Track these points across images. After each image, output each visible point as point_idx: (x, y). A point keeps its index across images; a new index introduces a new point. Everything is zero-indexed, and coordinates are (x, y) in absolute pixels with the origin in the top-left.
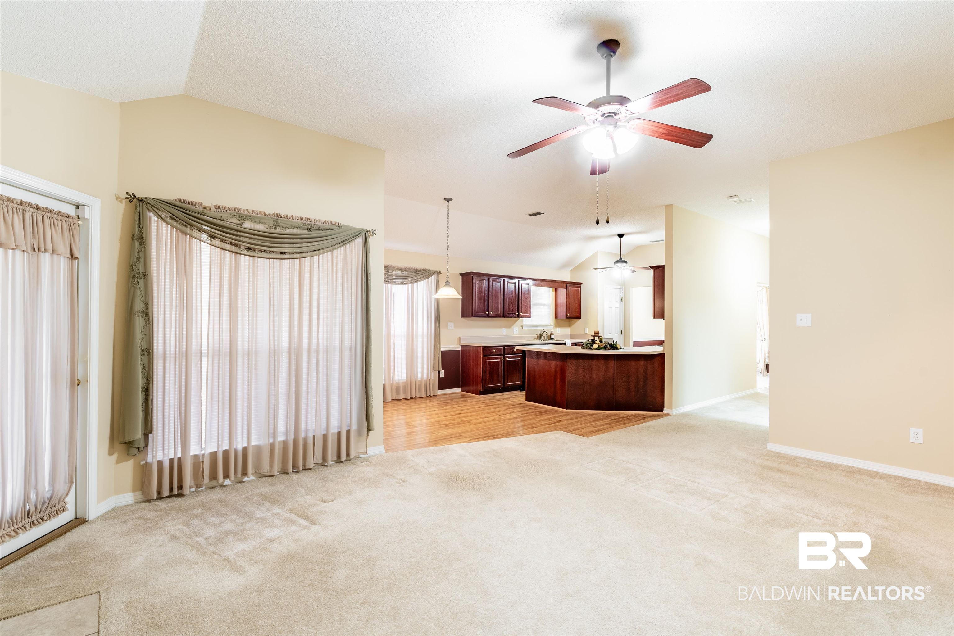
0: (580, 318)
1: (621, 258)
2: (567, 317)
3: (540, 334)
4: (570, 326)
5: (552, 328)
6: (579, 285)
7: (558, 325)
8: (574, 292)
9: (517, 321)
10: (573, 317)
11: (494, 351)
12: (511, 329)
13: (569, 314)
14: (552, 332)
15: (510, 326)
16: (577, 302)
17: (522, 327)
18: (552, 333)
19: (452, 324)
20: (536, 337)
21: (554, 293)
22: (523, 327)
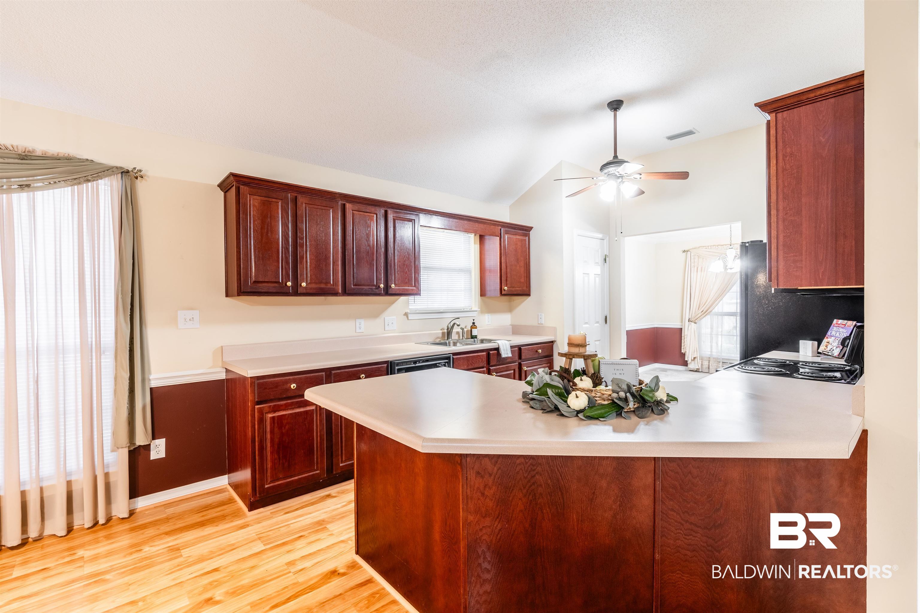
0: (528, 295)
1: (616, 157)
2: (503, 292)
3: (448, 329)
4: (510, 310)
5: (474, 314)
6: (526, 230)
7: (487, 309)
8: (516, 244)
9: (393, 303)
10: (515, 293)
11: (293, 386)
12: (378, 321)
13: (506, 288)
14: (474, 323)
15: (376, 315)
16: (522, 264)
17: (406, 314)
18: (474, 326)
19: (196, 314)
20: (440, 335)
21: (478, 246)
22: (409, 315)
